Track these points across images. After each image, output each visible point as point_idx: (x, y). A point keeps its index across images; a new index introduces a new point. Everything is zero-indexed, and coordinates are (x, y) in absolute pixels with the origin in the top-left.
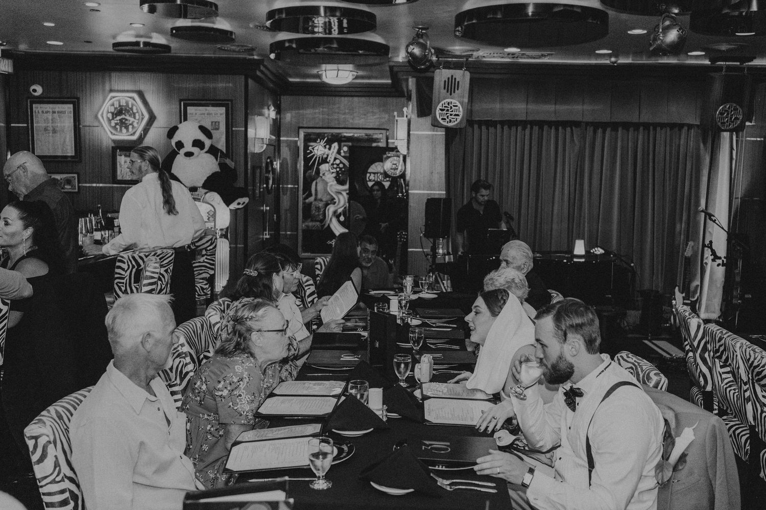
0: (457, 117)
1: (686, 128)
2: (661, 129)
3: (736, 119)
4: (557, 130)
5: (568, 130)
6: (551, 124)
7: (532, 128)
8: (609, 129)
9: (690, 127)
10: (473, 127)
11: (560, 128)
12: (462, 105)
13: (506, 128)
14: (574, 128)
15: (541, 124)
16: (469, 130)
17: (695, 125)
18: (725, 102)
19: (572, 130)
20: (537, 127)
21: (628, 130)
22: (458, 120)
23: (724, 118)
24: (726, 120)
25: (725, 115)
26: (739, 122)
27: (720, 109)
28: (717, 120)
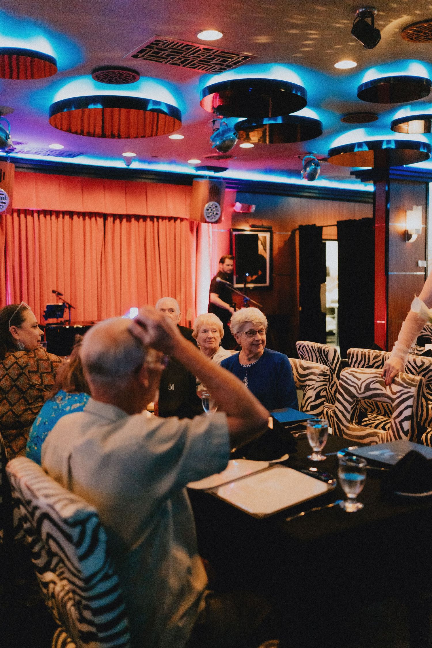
0: (4, 204)
1: (179, 221)
2: (162, 220)
3: (217, 214)
4: (84, 219)
5: (93, 219)
6: (79, 214)
7: (63, 218)
8: (124, 220)
9: (182, 220)
10: (12, 215)
11: (87, 218)
12: (8, 194)
13: (42, 216)
14: (98, 218)
15: (71, 214)
16: (9, 217)
17: (186, 219)
18: (209, 201)
19: (96, 220)
20: (68, 217)
21: (138, 221)
22: (4, 207)
23: (208, 213)
24: (211, 214)
25: (210, 210)
26: (218, 216)
27: (206, 206)
28: (205, 214)
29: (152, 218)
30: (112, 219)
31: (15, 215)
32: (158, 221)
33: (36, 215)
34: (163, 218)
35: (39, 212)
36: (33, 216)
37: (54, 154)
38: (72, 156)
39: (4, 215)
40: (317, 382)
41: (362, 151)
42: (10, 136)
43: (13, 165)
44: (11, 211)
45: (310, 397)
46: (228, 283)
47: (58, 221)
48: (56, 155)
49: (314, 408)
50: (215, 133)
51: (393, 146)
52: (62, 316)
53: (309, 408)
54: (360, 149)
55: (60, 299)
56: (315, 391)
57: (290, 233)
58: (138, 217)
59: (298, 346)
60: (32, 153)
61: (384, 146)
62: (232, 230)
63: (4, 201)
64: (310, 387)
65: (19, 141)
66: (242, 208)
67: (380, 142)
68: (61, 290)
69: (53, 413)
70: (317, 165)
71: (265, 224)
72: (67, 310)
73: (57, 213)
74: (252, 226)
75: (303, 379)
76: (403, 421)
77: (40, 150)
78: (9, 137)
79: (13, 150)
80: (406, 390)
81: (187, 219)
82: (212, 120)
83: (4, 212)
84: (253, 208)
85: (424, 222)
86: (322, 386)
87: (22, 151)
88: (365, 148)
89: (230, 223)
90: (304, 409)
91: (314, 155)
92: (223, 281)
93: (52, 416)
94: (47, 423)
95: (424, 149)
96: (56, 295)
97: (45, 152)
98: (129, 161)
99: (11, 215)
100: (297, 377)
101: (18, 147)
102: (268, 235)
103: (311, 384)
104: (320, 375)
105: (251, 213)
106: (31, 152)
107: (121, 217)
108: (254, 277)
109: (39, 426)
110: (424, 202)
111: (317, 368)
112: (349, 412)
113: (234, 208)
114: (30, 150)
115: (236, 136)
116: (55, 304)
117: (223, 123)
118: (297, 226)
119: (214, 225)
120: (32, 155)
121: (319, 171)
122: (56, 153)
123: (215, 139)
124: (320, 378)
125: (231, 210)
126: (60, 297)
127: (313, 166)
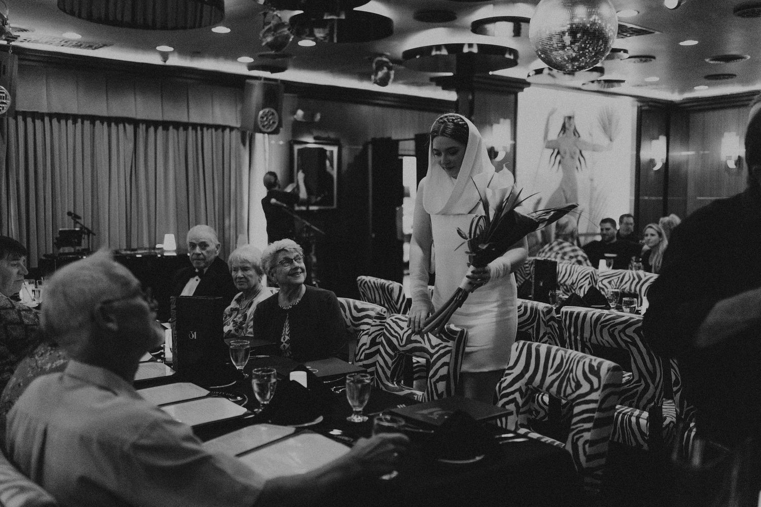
0: (4, 105)
1: (228, 131)
2: (207, 130)
3: (274, 123)
4: (109, 126)
5: (121, 126)
6: (102, 119)
7: (82, 123)
8: (160, 128)
9: (232, 129)
10: (16, 118)
11: (113, 124)
12: (10, 92)
13: (55, 121)
14: (127, 125)
15: (93, 119)
16: (12, 121)
17: (236, 128)
18: (264, 107)
19: (124, 127)
20: (89, 122)
21: (178, 130)
22: (5, 108)
23: (264, 122)
24: (266, 123)
25: (265, 119)
26: (275, 126)
27: (261, 113)
28: (259, 123)
29: (195, 126)
30: (144, 126)
31: (20, 118)
32: (202, 130)
33: (47, 119)
34: (209, 126)
35: (51, 116)
36: (43, 120)
37: (71, 45)
38: (93, 48)
39: (5, 118)
40: (372, 326)
41: (441, 55)
42: (8, 22)
43: (16, 57)
44: (14, 113)
45: (365, 344)
46: (285, 205)
47: (75, 126)
48: (73, 46)
49: (368, 357)
50: (267, 28)
51: (475, 50)
52: (79, 244)
53: (362, 357)
54: (438, 53)
55: (78, 222)
56: (370, 337)
57: (361, 147)
58: (177, 125)
59: (359, 282)
60: (42, 43)
61: (466, 50)
62: (292, 142)
63: (5, 101)
64: (365, 332)
65: (23, 27)
66: (304, 116)
67: (461, 46)
68: (80, 212)
69: (30, 372)
70: (390, 69)
71: (332, 135)
72: (86, 237)
73: (75, 118)
74: (315, 138)
75: (357, 323)
76: (438, 381)
77: (51, 40)
78: (6, 22)
79: (16, 38)
80: (444, 344)
81: (238, 129)
82: (262, 12)
83: (4, 115)
84: (318, 117)
85: (513, 137)
86: (379, 330)
87: (28, 40)
88: (444, 52)
89: (290, 133)
90: (358, 358)
91: (387, 57)
92: (279, 203)
93: (29, 375)
94: (21, 384)
95: (510, 55)
96: (72, 218)
97: (58, 42)
98: (165, 55)
99: (14, 118)
100: (351, 321)
101: (23, 35)
102: (335, 149)
103: (365, 329)
104: (376, 318)
105: (315, 122)
106: (40, 41)
107: (156, 124)
108: (319, 198)
109: (13, 388)
110: (512, 116)
111: (373, 310)
112: (389, 368)
113: (295, 117)
114: (39, 38)
115: (291, 33)
116: (73, 229)
117: (275, 16)
118: (369, 139)
119: (271, 136)
120: (41, 45)
121: (392, 76)
122: (72, 43)
123: (266, 35)
124: (376, 322)
125: (292, 118)
126: (78, 220)
127: (385, 70)
